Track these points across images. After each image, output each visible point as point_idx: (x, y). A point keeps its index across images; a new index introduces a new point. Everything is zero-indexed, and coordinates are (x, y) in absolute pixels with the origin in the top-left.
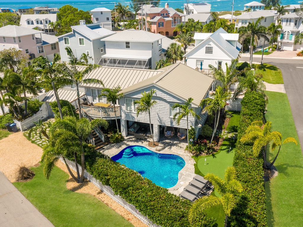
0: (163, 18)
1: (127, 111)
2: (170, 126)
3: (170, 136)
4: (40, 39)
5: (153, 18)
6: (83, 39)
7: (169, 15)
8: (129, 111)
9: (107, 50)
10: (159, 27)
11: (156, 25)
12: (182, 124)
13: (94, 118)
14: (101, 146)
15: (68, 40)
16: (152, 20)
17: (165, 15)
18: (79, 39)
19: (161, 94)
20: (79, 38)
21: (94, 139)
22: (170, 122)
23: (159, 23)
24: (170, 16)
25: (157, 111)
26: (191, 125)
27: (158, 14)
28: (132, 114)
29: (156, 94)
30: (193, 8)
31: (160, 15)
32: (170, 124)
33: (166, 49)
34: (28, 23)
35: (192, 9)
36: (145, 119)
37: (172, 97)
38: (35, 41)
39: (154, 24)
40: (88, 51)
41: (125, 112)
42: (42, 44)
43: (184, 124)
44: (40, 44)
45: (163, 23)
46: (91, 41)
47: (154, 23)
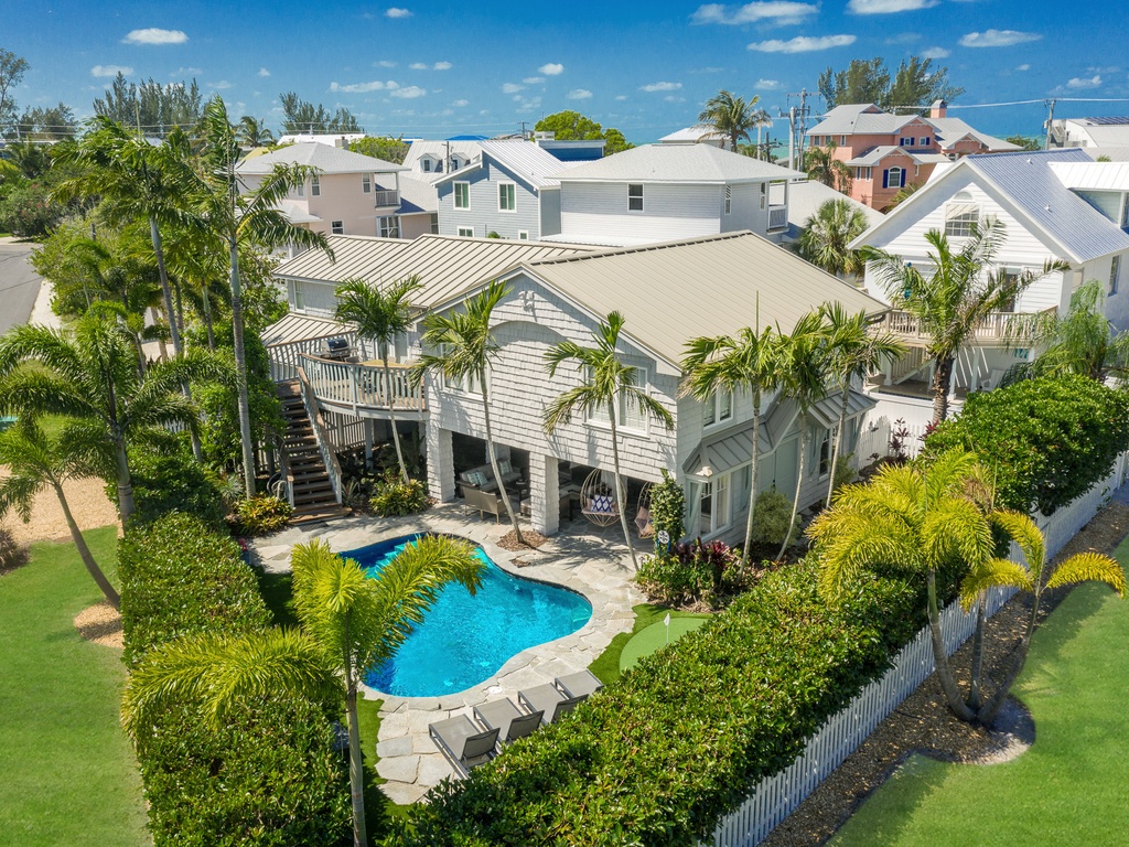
0: (904, 153)
1: (446, 390)
2: (585, 462)
3: (606, 517)
4: (394, 194)
5: (862, 154)
6: (511, 187)
7: (939, 143)
8: (452, 392)
9: (566, 217)
10: (885, 186)
11: (871, 180)
12: (632, 458)
13: (329, 407)
14: (319, 516)
15: (466, 192)
16: (859, 161)
17: (919, 144)
18: (501, 186)
19: (550, 315)
20: (500, 182)
21: (291, 479)
22: (585, 446)
23: (886, 172)
24: (943, 148)
25: (543, 392)
26: (664, 465)
27: (888, 139)
28: (463, 403)
29: (534, 316)
30: (1086, 137)
31: (898, 140)
32: (586, 454)
33: (801, 223)
34: (427, 166)
35: (1080, 139)
36: (504, 427)
37: (588, 329)
38: (372, 195)
39: (863, 177)
40: (523, 232)
41: (440, 393)
42: (397, 212)
43: (637, 459)
44: (388, 211)
45: (904, 171)
46: (536, 194)
47: (865, 171)
